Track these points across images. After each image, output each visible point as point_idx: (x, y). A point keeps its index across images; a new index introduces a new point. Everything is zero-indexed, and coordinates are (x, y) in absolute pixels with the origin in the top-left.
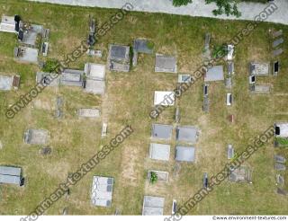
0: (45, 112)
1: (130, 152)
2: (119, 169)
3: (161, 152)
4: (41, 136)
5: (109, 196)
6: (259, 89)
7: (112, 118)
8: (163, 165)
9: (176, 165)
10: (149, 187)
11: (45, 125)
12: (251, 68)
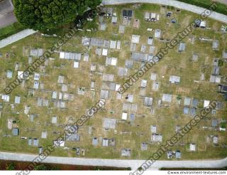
0: (204, 60)
1: (188, 91)
2: (182, 86)
3: (187, 102)
4: (195, 58)
5: (173, 82)
6: (208, 139)
7: (200, 85)
8: (183, 102)
9: (182, 106)
10: (175, 97)
11: (200, 60)
12: (217, 136)
